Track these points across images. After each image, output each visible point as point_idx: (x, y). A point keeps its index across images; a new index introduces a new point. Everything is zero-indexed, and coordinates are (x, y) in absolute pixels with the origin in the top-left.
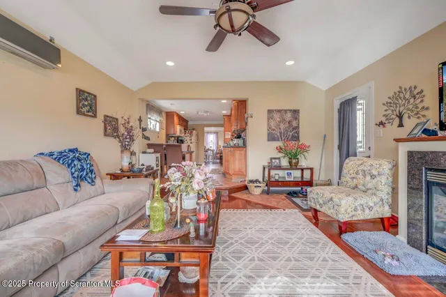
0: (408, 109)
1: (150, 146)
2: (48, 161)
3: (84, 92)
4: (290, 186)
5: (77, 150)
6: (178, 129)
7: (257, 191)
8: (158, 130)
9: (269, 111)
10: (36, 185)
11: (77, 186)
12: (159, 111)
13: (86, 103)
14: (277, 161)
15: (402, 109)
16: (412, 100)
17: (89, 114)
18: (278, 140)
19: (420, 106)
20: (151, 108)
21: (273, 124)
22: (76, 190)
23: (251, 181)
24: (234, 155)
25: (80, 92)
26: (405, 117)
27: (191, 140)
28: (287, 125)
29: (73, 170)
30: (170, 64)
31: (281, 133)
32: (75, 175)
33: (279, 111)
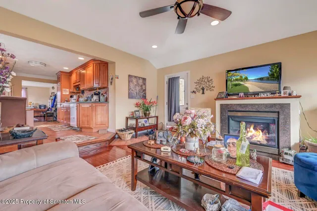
0: (206, 86)
9: (129, 76)
14: (138, 113)
15: (204, 86)
16: (208, 83)
18: (135, 98)
19: (211, 85)
21: (132, 86)
24: (96, 110)
26: (205, 90)
28: (140, 88)
31: (136, 93)
33: (136, 77)
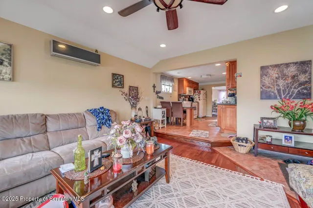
1: (162, 103)
2: (88, 114)
3: (116, 74)
4: (288, 153)
5: (103, 108)
6: (188, 91)
7: (243, 150)
8: (171, 92)
9: (262, 67)
10: (79, 126)
11: (99, 128)
12: (171, 79)
13: (117, 81)
14: (271, 121)
17: (120, 86)
18: (275, 98)
20: (164, 77)
21: (267, 81)
22: (98, 130)
23: (238, 139)
24: (225, 112)
25: (114, 75)
27: (199, 98)
28: (290, 80)
29: (98, 119)
30: (163, 46)
31: (279, 90)
32: (99, 122)
33: (277, 66)
